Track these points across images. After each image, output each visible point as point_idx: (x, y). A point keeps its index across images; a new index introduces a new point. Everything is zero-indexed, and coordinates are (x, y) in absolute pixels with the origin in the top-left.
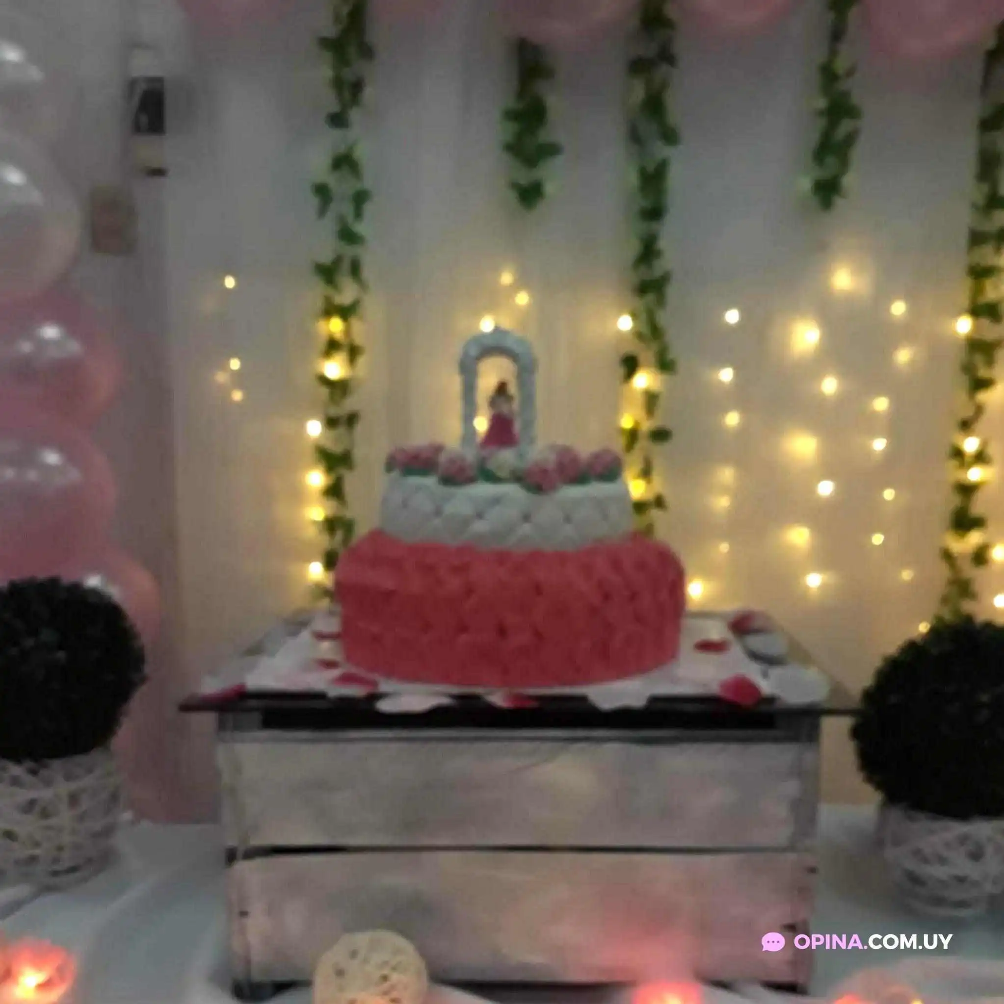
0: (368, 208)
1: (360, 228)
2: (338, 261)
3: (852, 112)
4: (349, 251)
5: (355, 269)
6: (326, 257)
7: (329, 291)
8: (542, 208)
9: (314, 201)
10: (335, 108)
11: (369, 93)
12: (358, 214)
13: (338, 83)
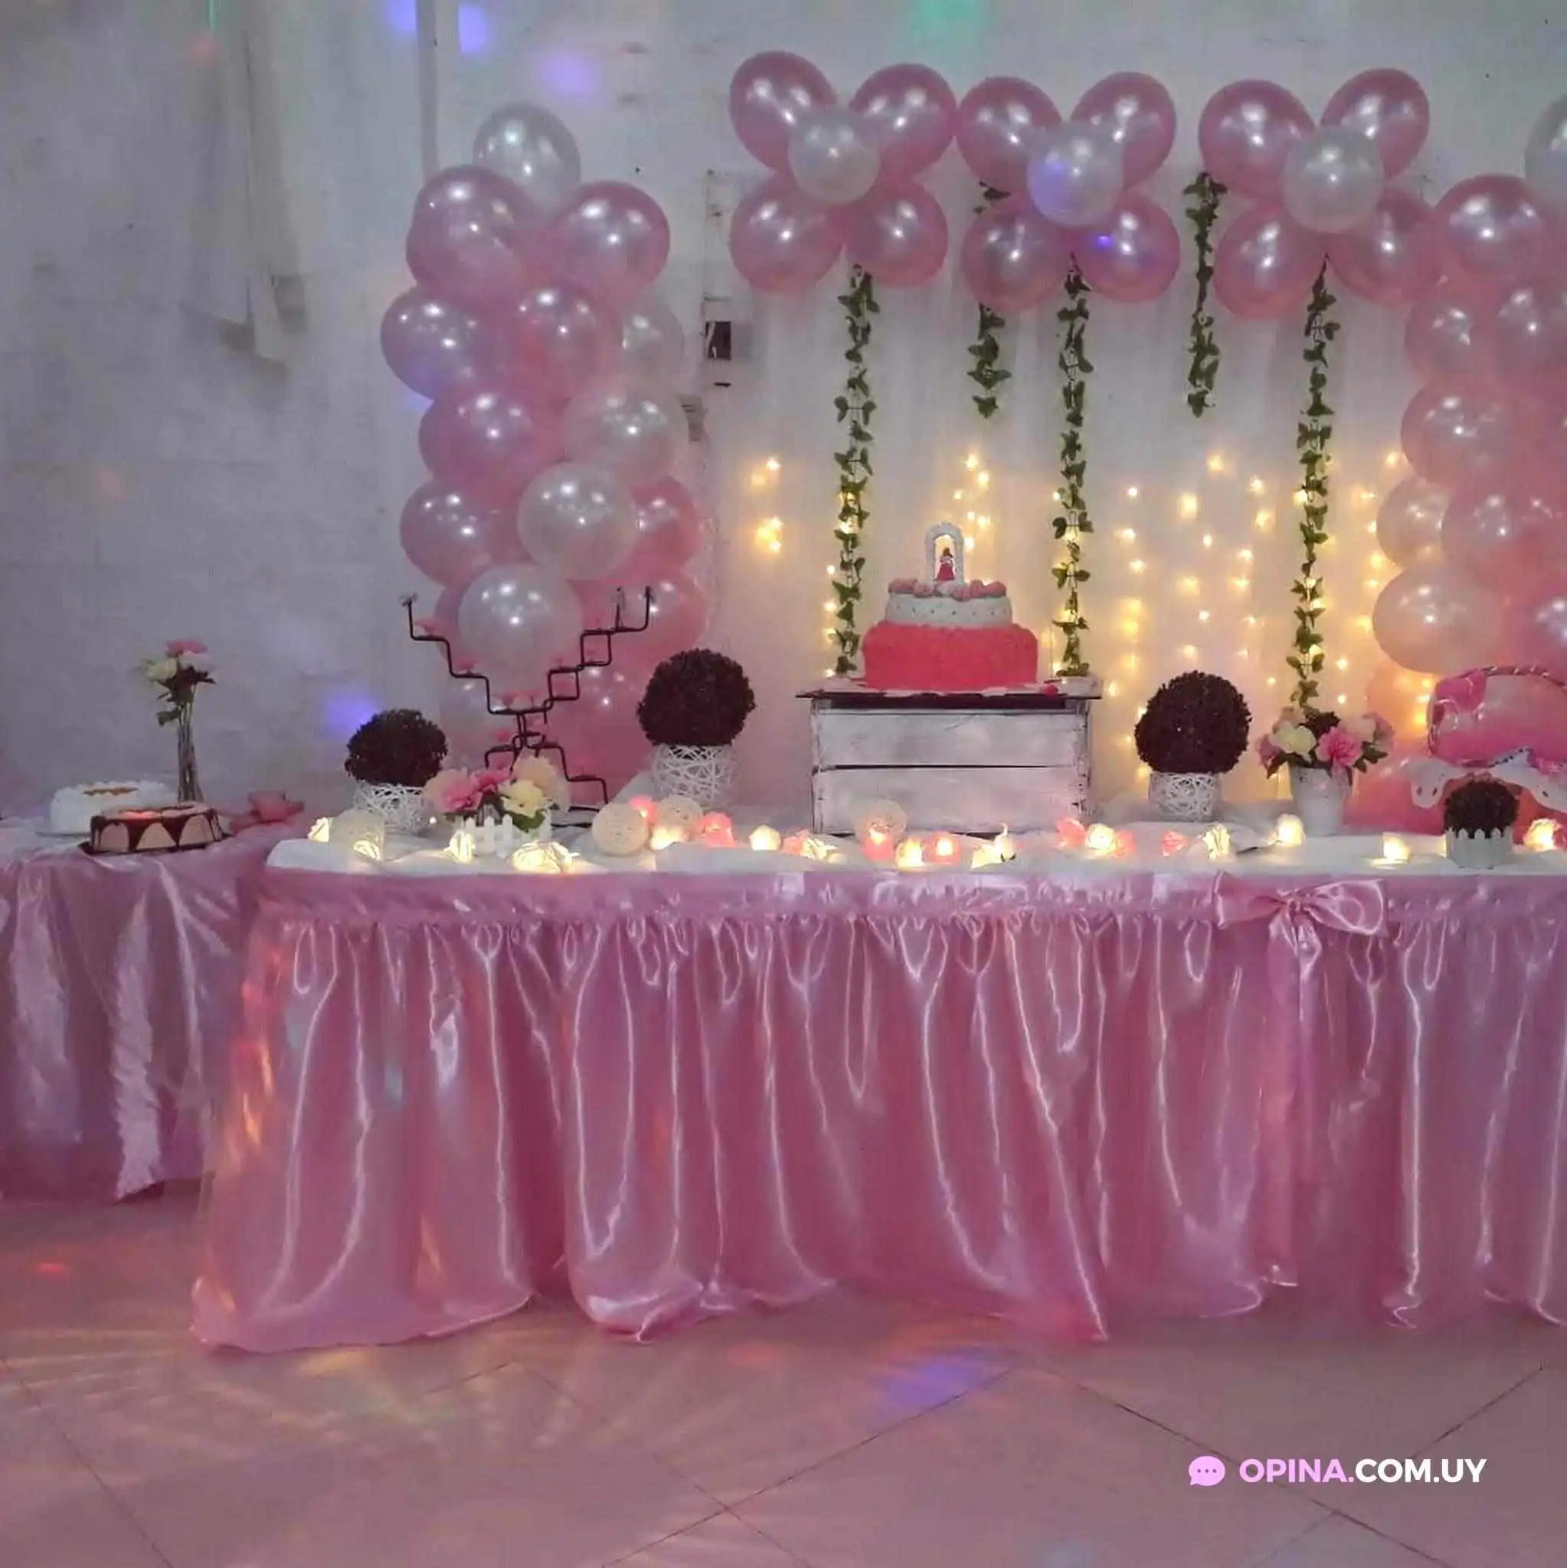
0: (873, 415)
1: (867, 429)
2: (853, 451)
3: (1214, 350)
4: (860, 446)
5: (864, 460)
6: (844, 450)
7: (846, 473)
8: (995, 415)
9: (836, 411)
10: (851, 345)
11: (873, 336)
12: (866, 421)
13: (853, 330)
